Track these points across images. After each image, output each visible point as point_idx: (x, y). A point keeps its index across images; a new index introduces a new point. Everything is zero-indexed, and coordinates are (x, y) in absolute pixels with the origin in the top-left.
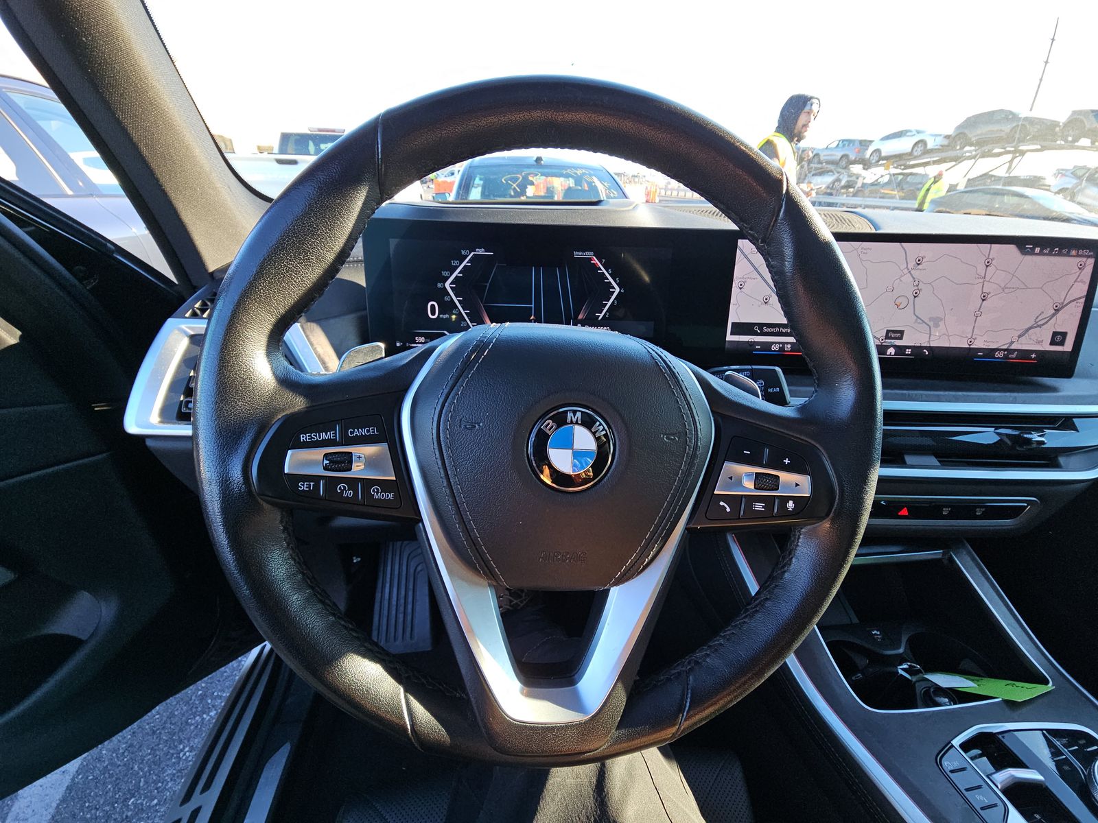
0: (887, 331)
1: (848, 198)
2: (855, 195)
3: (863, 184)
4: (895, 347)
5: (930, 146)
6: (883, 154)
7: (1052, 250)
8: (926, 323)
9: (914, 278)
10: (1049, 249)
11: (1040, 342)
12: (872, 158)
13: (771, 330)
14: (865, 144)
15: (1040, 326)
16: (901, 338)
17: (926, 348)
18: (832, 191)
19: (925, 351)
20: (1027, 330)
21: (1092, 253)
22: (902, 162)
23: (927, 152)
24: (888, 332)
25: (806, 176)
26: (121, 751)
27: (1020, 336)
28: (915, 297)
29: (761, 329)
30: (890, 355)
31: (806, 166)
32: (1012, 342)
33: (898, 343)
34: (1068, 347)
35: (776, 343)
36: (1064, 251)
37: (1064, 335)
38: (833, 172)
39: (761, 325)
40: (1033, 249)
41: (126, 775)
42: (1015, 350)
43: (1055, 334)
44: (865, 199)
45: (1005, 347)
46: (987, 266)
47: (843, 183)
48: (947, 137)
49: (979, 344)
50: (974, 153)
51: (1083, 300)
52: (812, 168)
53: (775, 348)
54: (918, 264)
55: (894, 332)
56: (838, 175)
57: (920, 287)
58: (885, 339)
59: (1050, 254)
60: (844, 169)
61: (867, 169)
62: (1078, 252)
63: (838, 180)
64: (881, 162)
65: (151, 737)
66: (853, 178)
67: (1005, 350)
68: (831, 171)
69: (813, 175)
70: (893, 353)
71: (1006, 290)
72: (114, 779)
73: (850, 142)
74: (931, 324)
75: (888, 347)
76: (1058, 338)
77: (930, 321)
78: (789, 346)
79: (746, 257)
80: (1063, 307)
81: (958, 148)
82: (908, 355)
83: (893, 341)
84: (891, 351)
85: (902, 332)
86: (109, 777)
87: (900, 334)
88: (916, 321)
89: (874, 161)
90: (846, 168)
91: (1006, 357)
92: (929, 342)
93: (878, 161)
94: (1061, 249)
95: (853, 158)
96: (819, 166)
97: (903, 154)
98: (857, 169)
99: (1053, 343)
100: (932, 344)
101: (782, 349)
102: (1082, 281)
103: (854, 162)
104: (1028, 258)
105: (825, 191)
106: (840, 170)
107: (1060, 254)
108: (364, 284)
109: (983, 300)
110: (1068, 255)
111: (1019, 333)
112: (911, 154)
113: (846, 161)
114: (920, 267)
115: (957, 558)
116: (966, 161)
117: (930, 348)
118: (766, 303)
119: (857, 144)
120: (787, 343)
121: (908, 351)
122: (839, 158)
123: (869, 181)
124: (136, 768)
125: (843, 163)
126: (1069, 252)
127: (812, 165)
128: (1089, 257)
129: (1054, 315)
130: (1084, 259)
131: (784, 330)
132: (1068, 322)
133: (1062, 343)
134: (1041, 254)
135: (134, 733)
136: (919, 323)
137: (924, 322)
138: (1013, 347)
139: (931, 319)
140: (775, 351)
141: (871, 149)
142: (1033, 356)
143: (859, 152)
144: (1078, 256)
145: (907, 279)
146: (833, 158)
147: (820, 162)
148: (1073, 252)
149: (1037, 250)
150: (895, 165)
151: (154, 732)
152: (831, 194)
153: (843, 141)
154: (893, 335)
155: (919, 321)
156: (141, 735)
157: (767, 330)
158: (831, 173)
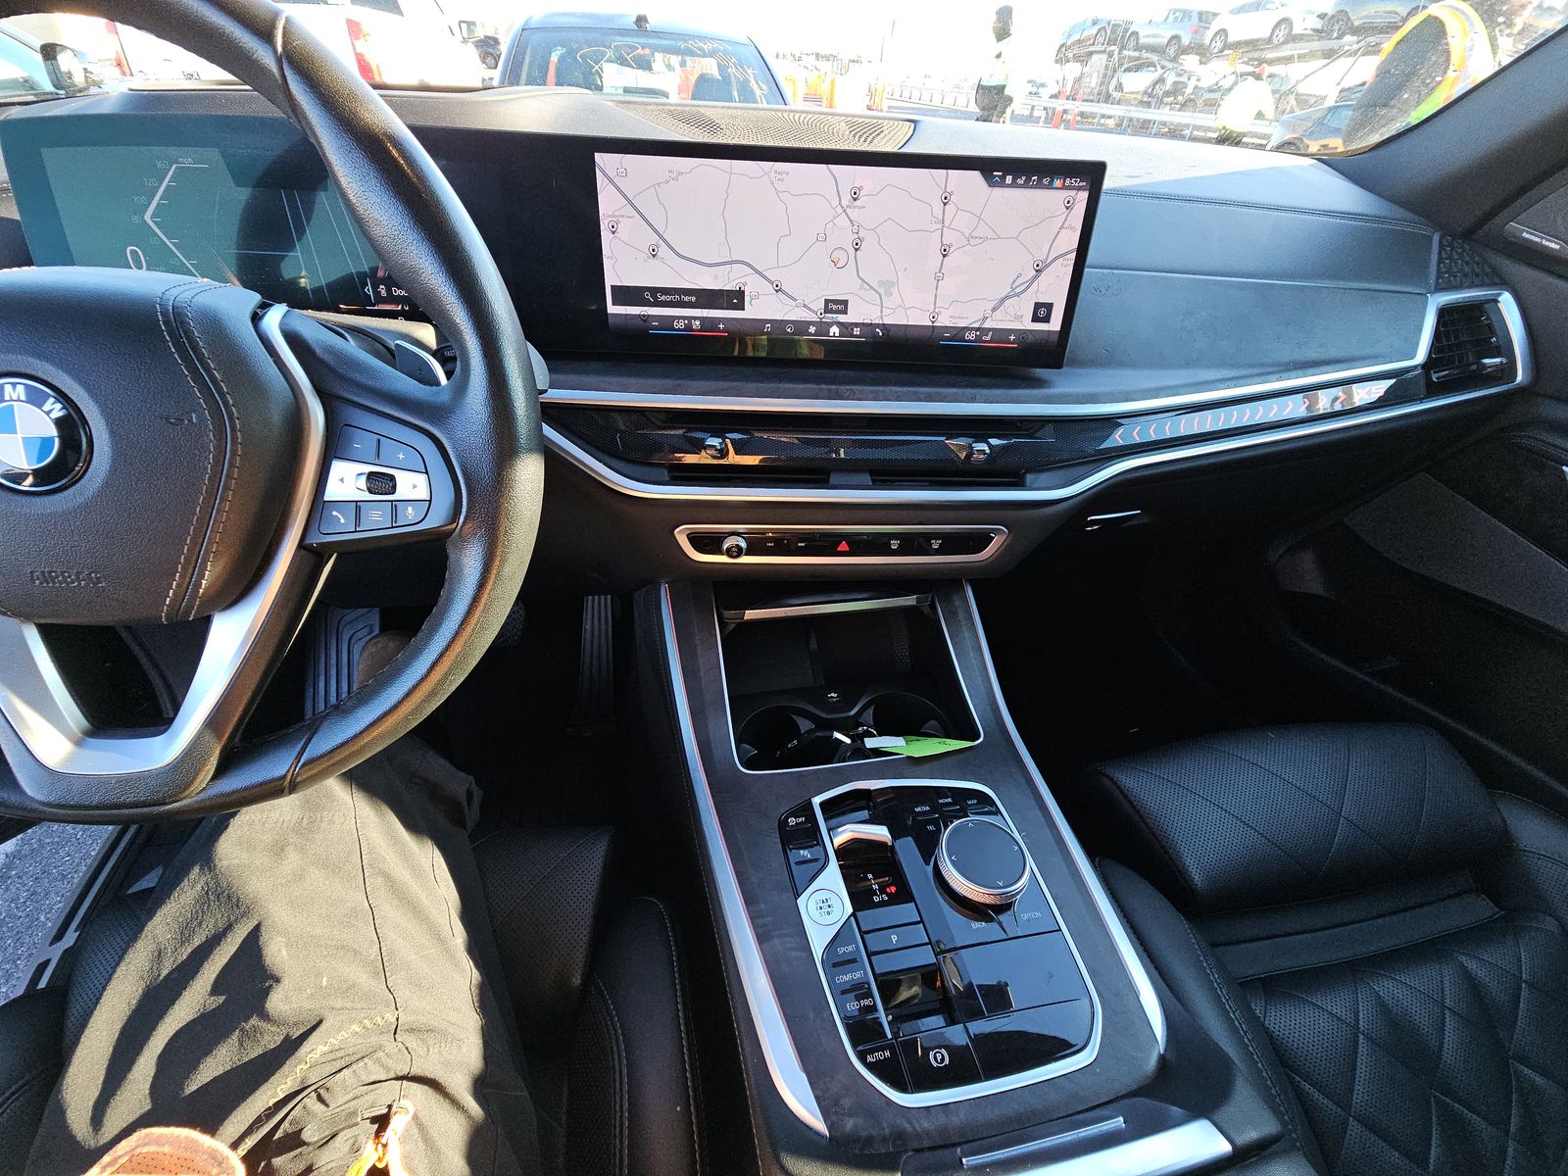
0: (826, 300)
1: (1174, 113)
2: (1183, 106)
3: (1196, 87)
4: (840, 324)
5: (1297, 30)
6: (1232, 39)
7: (1028, 180)
8: (875, 290)
9: (851, 221)
10: (1024, 178)
11: (1017, 318)
12: (1213, 45)
13: (669, 298)
14: (1205, 18)
15: (1018, 295)
16: (845, 312)
17: (878, 326)
18: (1150, 100)
19: (878, 330)
20: (1003, 300)
21: (1084, 184)
22: (1256, 55)
23: (1293, 38)
24: (827, 302)
25: (1115, 71)
26: (22, 901)
27: (994, 310)
28: (856, 250)
29: (655, 298)
30: (834, 336)
31: (1116, 53)
32: (986, 318)
33: (842, 318)
34: (1055, 324)
35: (679, 318)
36: (1045, 181)
37: (1049, 307)
38: (1155, 66)
39: (654, 291)
40: (1003, 178)
41: (29, 927)
42: (990, 330)
43: (1038, 306)
44: (1196, 115)
45: (977, 325)
46: (945, 204)
47: (1168, 86)
48: (1322, 16)
49: (944, 321)
50: (1355, 47)
51: (1073, 255)
52: (1124, 58)
53: (680, 325)
54: (855, 199)
55: (836, 302)
56: (1163, 71)
57: (860, 235)
58: (825, 313)
59: (1025, 186)
60: (1171, 61)
61: (1205, 63)
62: (1064, 182)
63: (1161, 80)
64: (1226, 52)
65: (61, 883)
66: (1184, 79)
67: (978, 329)
68: (1152, 64)
69: (1125, 71)
70: (837, 334)
71: (972, 242)
72: (14, 932)
73: (1186, 14)
74: (882, 291)
75: (830, 325)
76: (1042, 312)
77: (880, 287)
78: (698, 323)
79: (611, 181)
80: (1047, 266)
81: (1335, 35)
82: (856, 336)
83: (835, 316)
84: (835, 330)
85: (845, 303)
86: (8, 932)
87: (843, 306)
88: (861, 288)
89: (1216, 50)
90: (1174, 60)
91: (978, 339)
92: (882, 317)
93: (1221, 51)
94: (1040, 180)
95: (1187, 44)
96: (1136, 54)
97: (1258, 40)
98: (1190, 62)
99: (1035, 319)
100: (888, 321)
101: (689, 328)
102: (1072, 228)
103: (1185, 51)
104: (998, 191)
105: (1139, 97)
106: (1165, 63)
107: (1039, 186)
108: (17, 217)
109: (944, 256)
110: (1050, 187)
111: (993, 304)
112: (1269, 40)
113: (1176, 49)
114: (857, 203)
115: (940, 603)
116: (1342, 59)
117: (884, 327)
118: (654, 256)
119: (1195, 18)
120: (695, 318)
121: (857, 331)
122: (1166, 41)
123: (1205, 84)
124: (42, 918)
125: (1171, 51)
126: (1051, 182)
127: (1125, 52)
128: (1079, 189)
129: (1035, 278)
130: (1073, 193)
131: (686, 299)
132: (1055, 289)
133: (1047, 319)
134: (1014, 185)
135: (36, 879)
136: (866, 290)
137: (872, 288)
138: (987, 325)
139: (880, 283)
140: (679, 330)
141: (1215, 26)
142: (1012, 338)
143: (1196, 32)
144: (1064, 188)
145: (843, 221)
146: (1158, 41)
147: (1138, 48)
148: (1058, 183)
149: (1009, 179)
150: (1246, 59)
151: (64, 877)
152: (1148, 105)
153: (1175, 11)
154: (834, 307)
155: (866, 286)
156: (46, 880)
157: (663, 298)
158: (1152, 69)
